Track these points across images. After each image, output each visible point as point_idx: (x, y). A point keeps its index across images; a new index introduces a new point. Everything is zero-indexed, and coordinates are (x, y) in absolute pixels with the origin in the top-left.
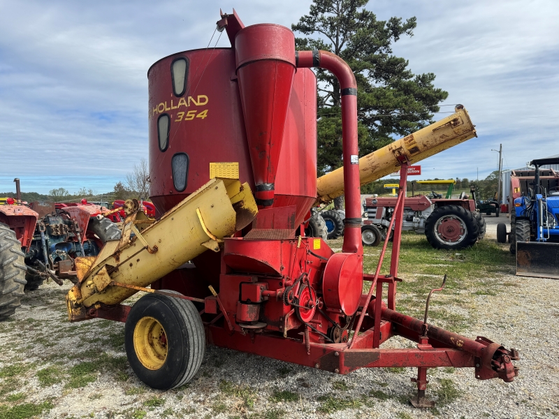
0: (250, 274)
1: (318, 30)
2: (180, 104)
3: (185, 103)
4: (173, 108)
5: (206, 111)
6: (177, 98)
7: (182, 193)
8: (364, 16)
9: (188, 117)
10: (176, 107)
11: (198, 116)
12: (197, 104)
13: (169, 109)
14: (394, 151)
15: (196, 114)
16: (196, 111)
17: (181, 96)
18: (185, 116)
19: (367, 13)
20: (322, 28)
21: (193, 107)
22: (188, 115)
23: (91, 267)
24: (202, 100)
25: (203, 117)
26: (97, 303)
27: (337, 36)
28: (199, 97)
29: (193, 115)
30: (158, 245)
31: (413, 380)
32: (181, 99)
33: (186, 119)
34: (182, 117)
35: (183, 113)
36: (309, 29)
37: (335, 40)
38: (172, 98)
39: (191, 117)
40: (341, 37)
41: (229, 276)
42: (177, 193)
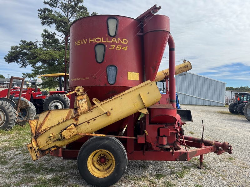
0: (158, 124)
1: (59, 7)
2: (112, 41)
3: (116, 41)
4: (107, 42)
5: (127, 47)
6: (111, 38)
7: (113, 85)
8: (82, 7)
9: (117, 48)
10: (110, 42)
11: (123, 49)
12: (122, 43)
13: (105, 42)
14: (165, 74)
15: (122, 47)
16: (122, 46)
17: (113, 37)
18: (115, 47)
19: (84, 7)
20: (61, 7)
21: (120, 43)
22: (117, 47)
23: (37, 126)
24: (125, 41)
25: (126, 49)
26: (53, 147)
27: (68, 13)
28: (123, 39)
29: (120, 48)
30: (111, 112)
31: (199, 159)
32: (113, 39)
33: (116, 49)
34: (114, 47)
35: (115, 46)
36: (54, 6)
37: (67, 14)
38: (107, 37)
39: (119, 48)
40: (69, 14)
41: (151, 125)
42: (109, 85)
